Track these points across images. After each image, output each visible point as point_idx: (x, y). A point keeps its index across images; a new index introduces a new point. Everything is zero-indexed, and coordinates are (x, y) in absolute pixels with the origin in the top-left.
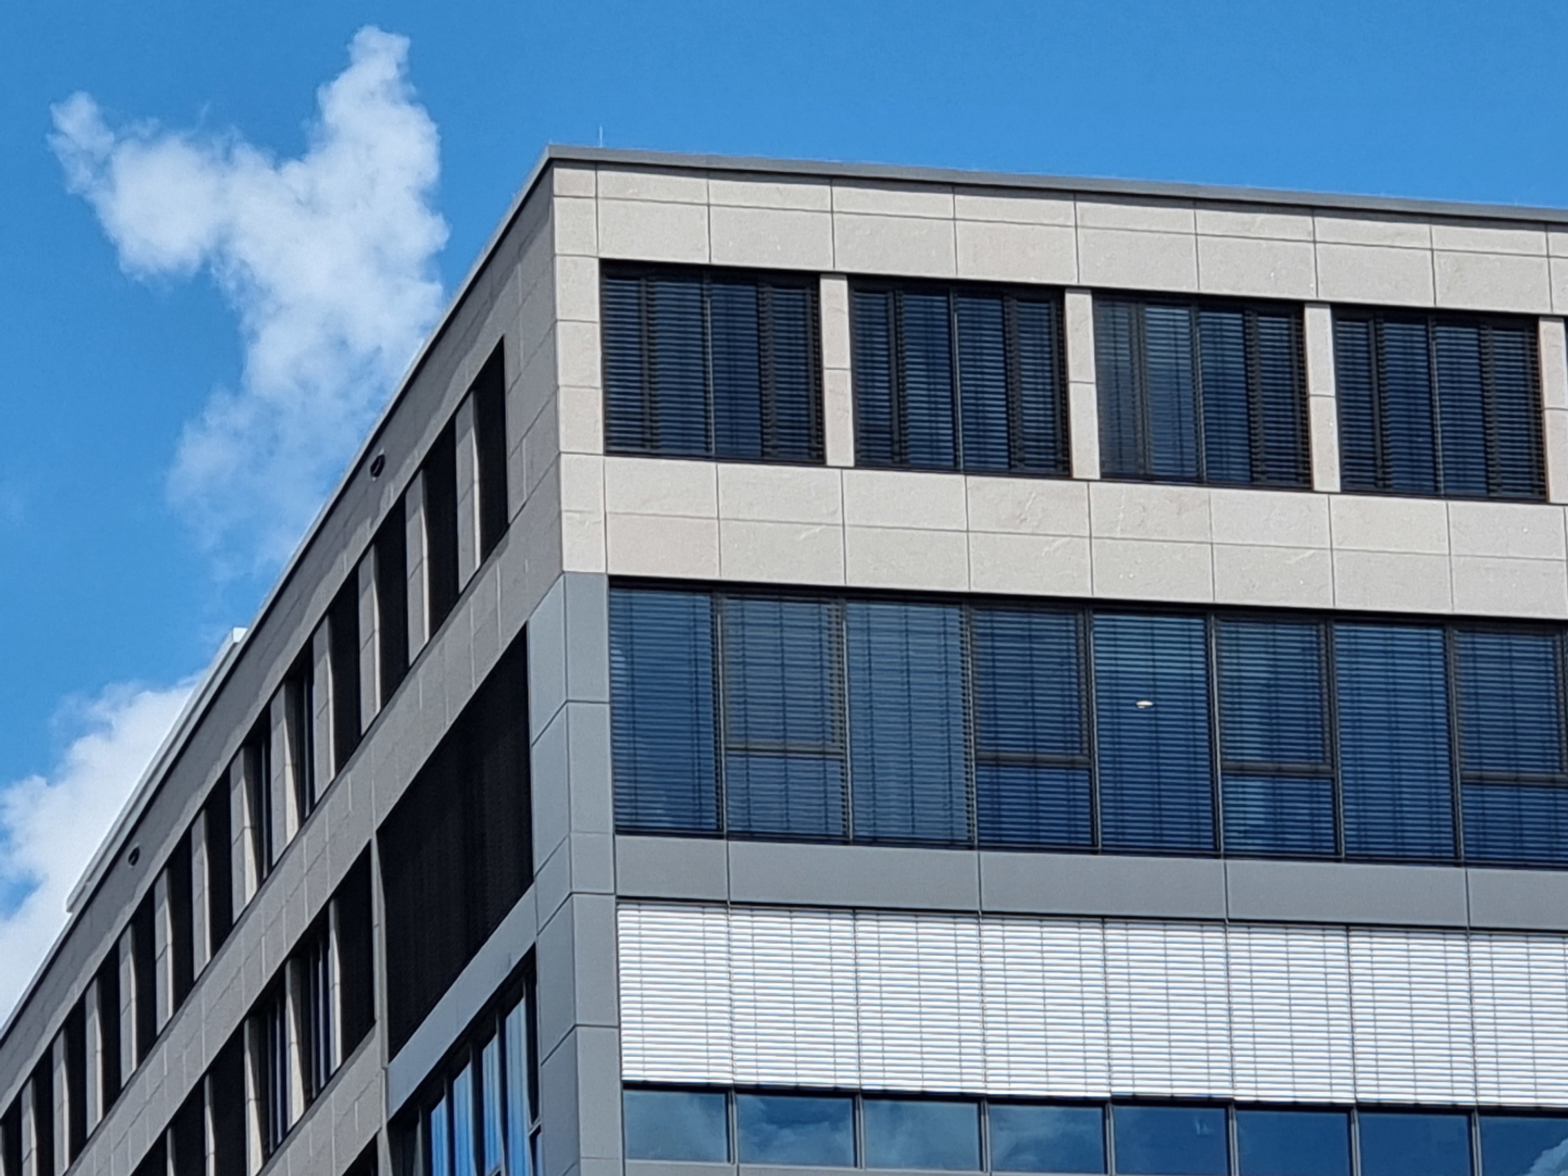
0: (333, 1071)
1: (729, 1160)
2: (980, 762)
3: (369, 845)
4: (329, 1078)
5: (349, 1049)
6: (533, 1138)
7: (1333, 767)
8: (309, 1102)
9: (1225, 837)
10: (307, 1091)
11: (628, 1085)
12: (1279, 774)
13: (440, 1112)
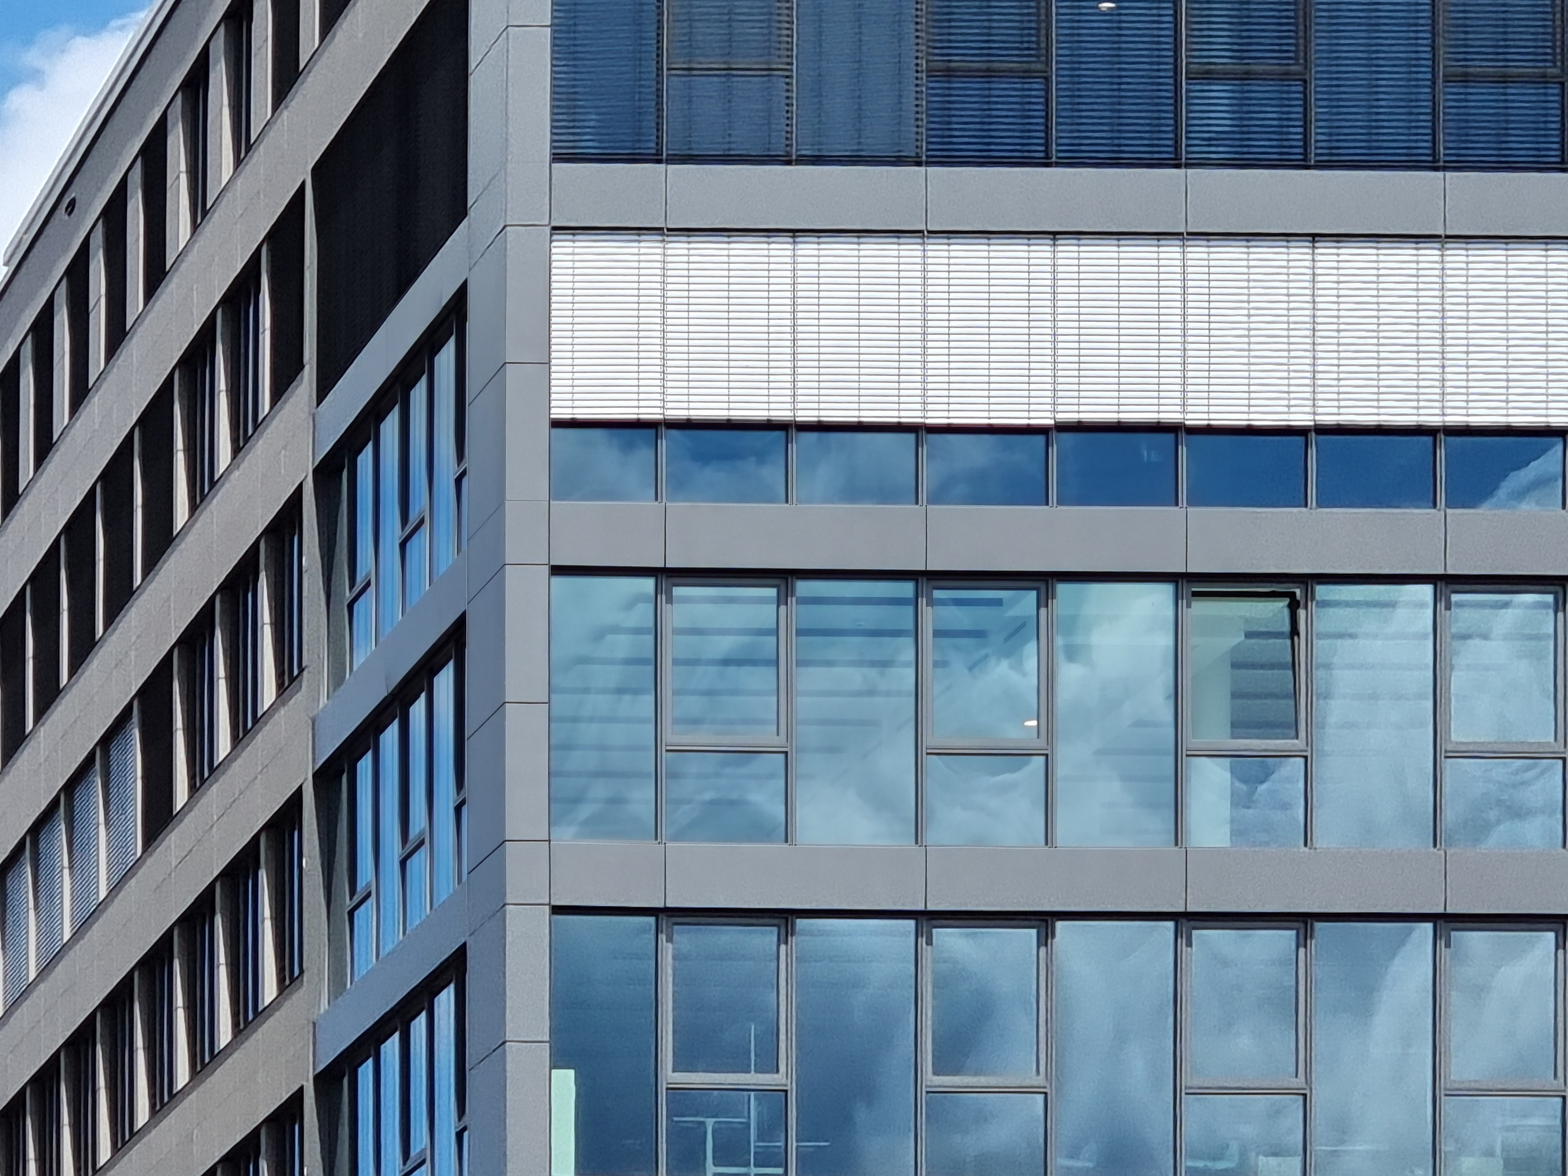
0: (260, 418)
1: (656, 499)
2: (931, 73)
3: (303, 185)
4: (256, 426)
5: (277, 394)
6: (459, 481)
7: (1306, 68)
8: (237, 450)
9: (1187, 146)
10: (235, 440)
11: (557, 424)
12: (1247, 76)
13: (365, 458)
